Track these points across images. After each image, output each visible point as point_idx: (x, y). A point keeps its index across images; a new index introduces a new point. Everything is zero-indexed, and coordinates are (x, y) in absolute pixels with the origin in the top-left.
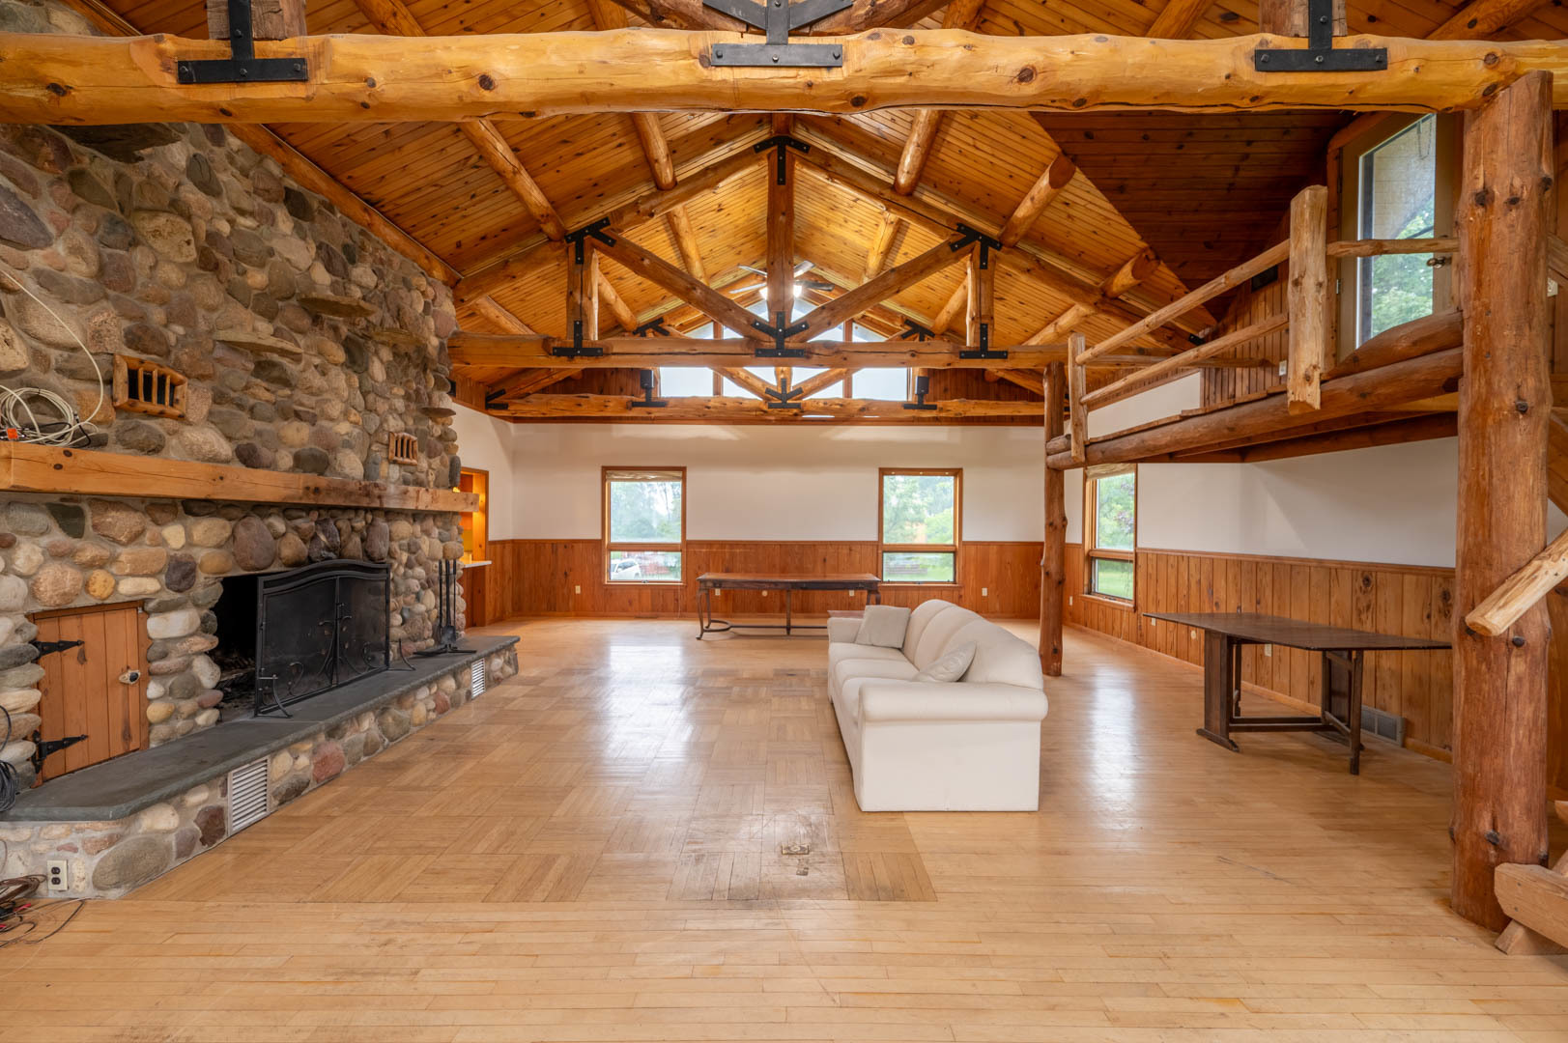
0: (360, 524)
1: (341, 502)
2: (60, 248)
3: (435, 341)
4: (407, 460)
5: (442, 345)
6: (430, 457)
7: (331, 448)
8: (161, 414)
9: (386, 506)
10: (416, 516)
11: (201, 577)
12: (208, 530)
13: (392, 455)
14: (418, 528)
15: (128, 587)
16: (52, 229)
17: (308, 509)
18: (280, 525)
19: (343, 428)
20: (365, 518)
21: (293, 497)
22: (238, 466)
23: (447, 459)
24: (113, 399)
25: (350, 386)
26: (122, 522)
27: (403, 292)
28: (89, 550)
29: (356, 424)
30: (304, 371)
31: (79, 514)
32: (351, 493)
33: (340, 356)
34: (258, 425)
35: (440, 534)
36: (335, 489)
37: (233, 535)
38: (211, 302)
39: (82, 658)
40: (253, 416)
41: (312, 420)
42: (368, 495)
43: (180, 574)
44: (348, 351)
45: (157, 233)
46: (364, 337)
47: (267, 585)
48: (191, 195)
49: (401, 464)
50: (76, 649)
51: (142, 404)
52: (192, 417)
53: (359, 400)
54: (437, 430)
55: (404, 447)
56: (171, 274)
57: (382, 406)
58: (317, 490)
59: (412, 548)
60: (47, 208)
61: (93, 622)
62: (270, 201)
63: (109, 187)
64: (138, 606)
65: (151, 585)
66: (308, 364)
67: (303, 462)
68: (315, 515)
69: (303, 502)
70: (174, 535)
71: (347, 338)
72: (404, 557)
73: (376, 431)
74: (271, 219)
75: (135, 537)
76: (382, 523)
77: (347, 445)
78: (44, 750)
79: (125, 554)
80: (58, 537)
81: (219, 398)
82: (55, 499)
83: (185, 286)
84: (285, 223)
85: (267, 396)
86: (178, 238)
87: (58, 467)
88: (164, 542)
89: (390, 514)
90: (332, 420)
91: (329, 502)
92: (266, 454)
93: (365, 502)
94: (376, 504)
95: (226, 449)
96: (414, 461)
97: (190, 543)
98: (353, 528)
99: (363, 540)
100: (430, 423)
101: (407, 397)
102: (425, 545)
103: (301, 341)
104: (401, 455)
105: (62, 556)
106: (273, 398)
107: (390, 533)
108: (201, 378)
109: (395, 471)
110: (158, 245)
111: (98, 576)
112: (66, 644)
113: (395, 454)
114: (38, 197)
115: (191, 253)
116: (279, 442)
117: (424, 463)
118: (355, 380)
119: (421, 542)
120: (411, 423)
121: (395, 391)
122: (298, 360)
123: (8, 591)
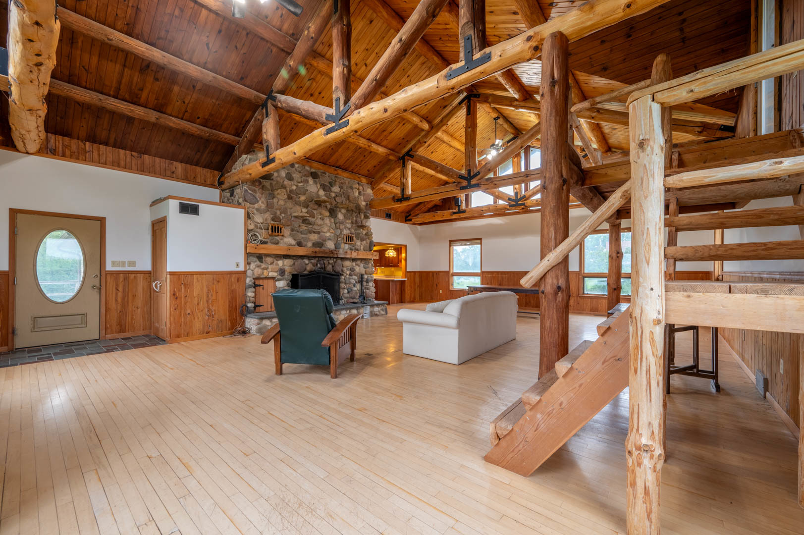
0: (331, 261)
1: (323, 255)
2: (260, 202)
3: (364, 203)
5: (367, 204)
6: (361, 241)
7: (325, 241)
8: (278, 235)
9: (339, 256)
10: (354, 260)
11: (286, 273)
12: (288, 262)
13: (345, 241)
14: (354, 264)
15: (271, 274)
16: (259, 199)
17: (315, 257)
18: (307, 261)
19: (328, 234)
20: (333, 260)
21: (308, 254)
22: (297, 246)
23: (368, 241)
24: (269, 233)
25: (331, 222)
26: (269, 260)
27: (350, 191)
28: (263, 266)
29: (332, 233)
30: (316, 220)
31: (262, 258)
32: (326, 253)
33: (327, 214)
34: (303, 236)
35: (364, 266)
36: (321, 252)
37: (294, 264)
38: (290, 207)
39: (263, 289)
40: (302, 234)
41: (319, 233)
43: (282, 272)
44: (330, 212)
45: (278, 194)
46: (335, 207)
47: (301, 276)
48: (287, 182)
49: (349, 244)
50: (262, 287)
51: (274, 233)
52: (285, 235)
53: (333, 225)
54: (364, 232)
55: (349, 239)
56: (281, 202)
57: (342, 227)
58: (316, 252)
59: (352, 270)
60: (258, 195)
61: (265, 281)
62: (307, 177)
63: (269, 187)
64: (273, 278)
65: (275, 274)
66: (317, 218)
67: (314, 245)
68: (317, 259)
69: (312, 255)
70: (280, 263)
71: (330, 208)
72: (348, 272)
73: (340, 234)
74: (307, 182)
75: (272, 263)
76: (339, 261)
77: (329, 239)
78: (256, 306)
79: (270, 267)
80: (258, 263)
81: (292, 230)
82: (258, 255)
83: (284, 205)
84: (311, 181)
85: (305, 228)
86: (283, 194)
87: (256, 248)
88: (278, 265)
89: (342, 259)
90: (325, 232)
91: (320, 255)
92: (304, 243)
93: (331, 255)
94: (336, 256)
95: (293, 242)
96: (353, 243)
97: (283, 265)
98: (329, 263)
99: (333, 266)
100: (361, 230)
101: (352, 223)
102: (357, 269)
103: (315, 212)
104: (349, 241)
105: (259, 266)
106: (307, 228)
107: (342, 265)
108: (288, 226)
109: (347, 246)
110: (279, 196)
111: (265, 271)
112: (260, 286)
113: (346, 241)
114: (256, 193)
115: (286, 196)
116: (308, 240)
117: (358, 243)
118: (333, 220)
119: (355, 268)
120: (353, 231)
121: (347, 221)
122: (314, 217)
123: (249, 273)
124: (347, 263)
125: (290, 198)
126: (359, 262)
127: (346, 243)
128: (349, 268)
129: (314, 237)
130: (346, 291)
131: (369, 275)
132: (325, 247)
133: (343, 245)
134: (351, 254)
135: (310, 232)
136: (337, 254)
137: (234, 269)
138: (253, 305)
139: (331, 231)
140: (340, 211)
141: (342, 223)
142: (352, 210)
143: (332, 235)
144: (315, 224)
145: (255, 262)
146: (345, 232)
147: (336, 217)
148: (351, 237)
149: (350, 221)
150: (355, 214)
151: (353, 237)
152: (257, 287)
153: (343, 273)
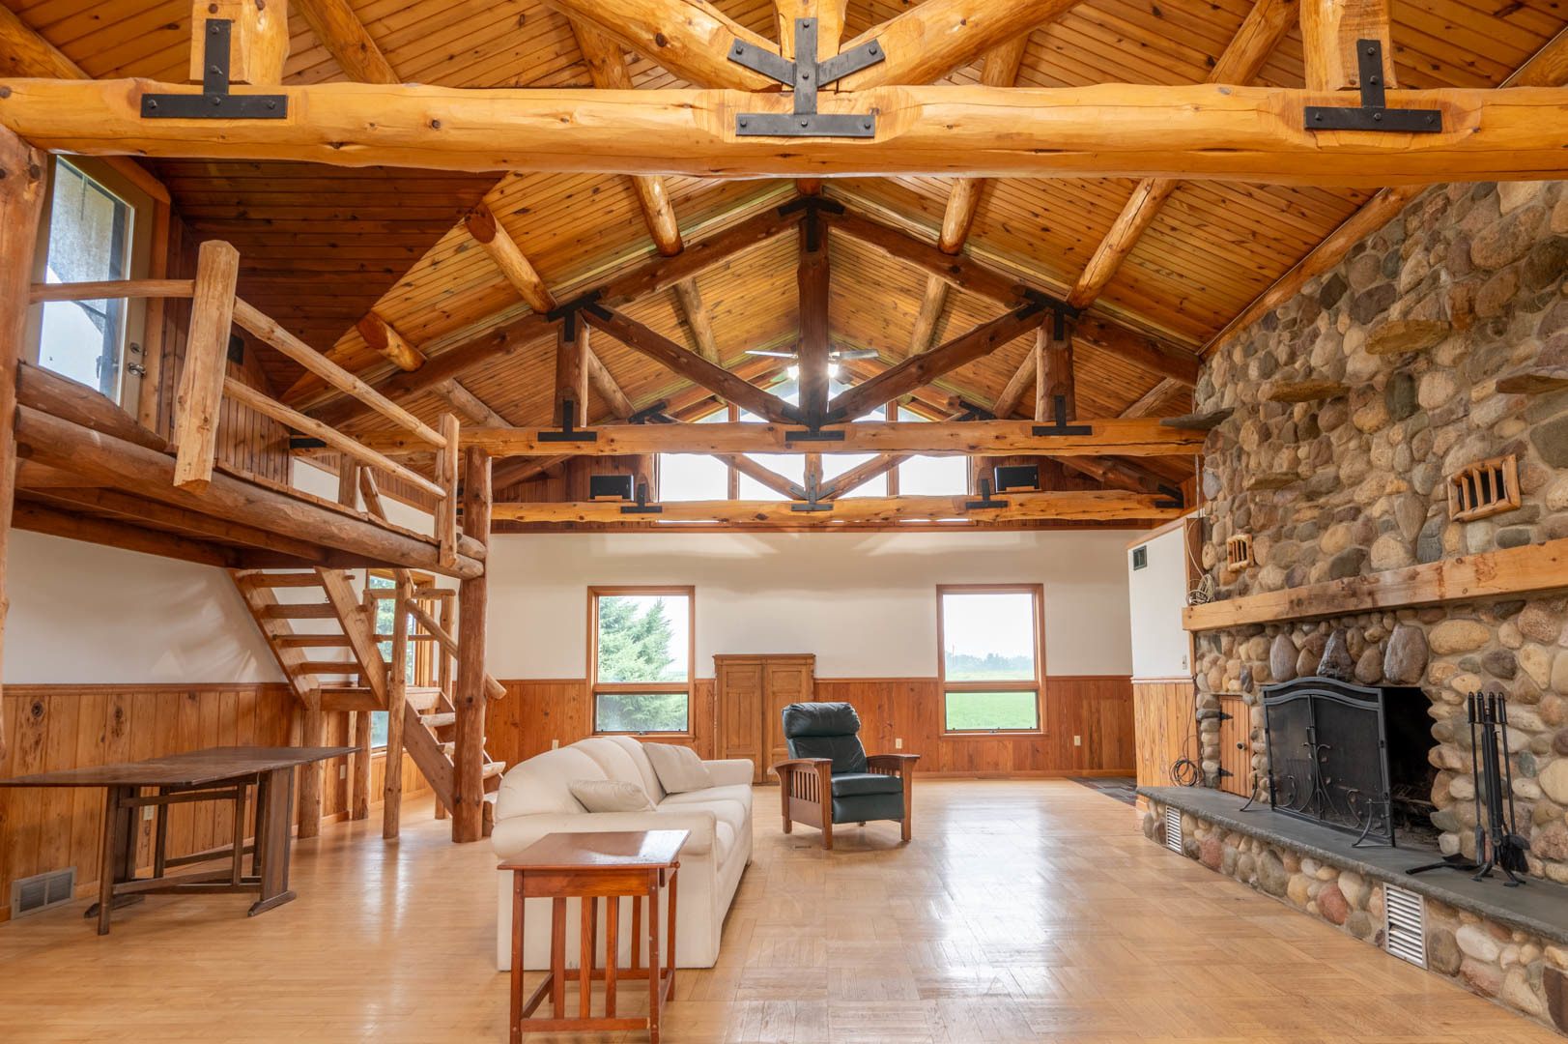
0: (1373, 632)
4: (1483, 508)
7: (1369, 538)
8: (1244, 567)
9: (1382, 604)
11: (1255, 683)
12: (1255, 646)
13: (1454, 512)
15: (1236, 685)
18: (1297, 640)
19: (1380, 507)
20: (1382, 626)
21: (1283, 613)
24: (1227, 567)
25: (1392, 445)
28: (1221, 661)
29: (1399, 493)
32: (1334, 597)
33: (1380, 414)
34: (1306, 545)
36: (1316, 596)
39: (1233, 726)
40: (1302, 540)
41: (1353, 514)
42: (1354, 594)
43: (1248, 681)
44: (1387, 402)
49: (1487, 518)
51: (1237, 565)
52: (1261, 561)
53: (1400, 456)
55: (1481, 484)
56: (1253, 462)
57: (1441, 440)
59: (1498, 666)
61: (1236, 706)
62: (1313, 321)
63: (1231, 435)
66: (1343, 456)
67: (1334, 569)
68: (1325, 627)
69: (1290, 616)
70: (1242, 650)
73: (1433, 485)
74: (1314, 338)
75: (1230, 654)
77: (1391, 527)
78: (1220, 771)
79: (1230, 664)
80: (1216, 653)
81: (1277, 538)
82: (1213, 633)
84: (1324, 323)
85: (1310, 514)
88: (1239, 657)
90: (1369, 504)
91: (1312, 611)
92: (1301, 571)
93: (1351, 605)
94: (1368, 604)
95: (1277, 578)
97: (1249, 658)
98: (1364, 639)
99: (1382, 655)
102: (1536, 664)
103: (1334, 437)
104: (1474, 504)
105: (1215, 663)
106: (1316, 513)
107: (1427, 644)
108: (1264, 527)
109: (1475, 536)
110: (1246, 448)
111: (1226, 678)
112: (1226, 717)
113: (1463, 506)
114: (1218, 465)
115: (1256, 437)
116: (1312, 558)
117: (1562, 486)
118: (1398, 432)
119: (1520, 658)
120: (1513, 430)
121: (1474, 396)
122: (1328, 461)
123: (1201, 680)
124: (1448, 633)
125: (1265, 434)
126: (1532, 615)
127: (1462, 522)
128: (1477, 657)
129: (1337, 539)
130: (1466, 789)
132: (1364, 569)
133: (1451, 537)
134: (1441, 581)
135: (1321, 526)
136: (1371, 594)
138: (1214, 767)
139: (1388, 489)
140: (1432, 365)
141: (1447, 420)
142: (1508, 309)
143: (1398, 501)
144: (1337, 484)
145: (1210, 651)
146: (1454, 464)
147: (1415, 408)
148: (1484, 476)
149: (1491, 385)
150: (1536, 320)
151: (1499, 473)
152: (1224, 722)
153: (1433, 689)
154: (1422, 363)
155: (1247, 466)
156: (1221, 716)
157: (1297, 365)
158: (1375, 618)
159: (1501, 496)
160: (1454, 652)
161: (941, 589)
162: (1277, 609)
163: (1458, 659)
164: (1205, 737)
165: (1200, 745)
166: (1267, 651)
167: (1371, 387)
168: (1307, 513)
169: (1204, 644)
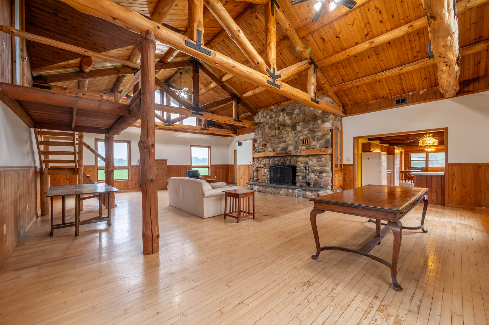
1: (282, 155)
4: (305, 144)
6: (317, 141)
7: (288, 146)
8: (265, 148)
9: (292, 155)
10: (307, 156)
11: (267, 165)
12: (267, 160)
14: (307, 159)
15: (262, 166)
16: (260, 133)
17: (279, 157)
18: (276, 159)
19: (290, 142)
22: (273, 152)
23: (324, 140)
24: (261, 147)
25: (292, 134)
29: (293, 140)
31: (259, 159)
32: (284, 154)
33: (290, 129)
34: (276, 145)
35: (317, 160)
36: (281, 153)
41: (285, 142)
42: (287, 153)
43: (265, 165)
44: (292, 128)
46: (295, 123)
48: (269, 121)
49: (305, 145)
51: (263, 147)
52: (268, 147)
53: (294, 136)
54: (320, 134)
55: (305, 142)
57: (299, 135)
58: (278, 154)
61: (261, 169)
63: (263, 126)
64: (263, 168)
67: (282, 149)
68: (281, 157)
70: (264, 160)
71: (292, 125)
72: (302, 165)
73: (298, 140)
74: (280, 115)
75: (261, 161)
76: (295, 158)
77: (291, 145)
78: (257, 179)
79: (261, 162)
80: (258, 161)
81: (271, 144)
82: (257, 158)
83: (268, 132)
84: (282, 114)
85: (278, 141)
87: (254, 155)
88: (264, 161)
90: (288, 141)
91: (280, 155)
92: (276, 149)
94: (290, 155)
97: (266, 162)
98: (287, 159)
99: (290, 161)
100: (318, 133)
102: (310, 163)
103: (283, 131)
104: (304, 143)
105: (258, 162)
106: (279, 141)
107: (297, 160)
108: (269, 142)
109: (304, 147)
110: (266, 129)
111: (260, 165)
112: (259, 171)
113: (302, 144)
114: (259, 131)
115: (268, 128)
116: (278, 147)
117: (314, 143)
118: (293, 132)
119: (308, 162)
120: (309, 135)
121: (304, 130)
122: (282, 134)
123: (254, 165)
124: (300, 159)
125: (270, 128)
126: (311, 157)
127: (302, 145)
128: (303, 162)
129: (282, 145)
130: (300, 178)
131: (322, 167)
132: (288, 150)
133: (300, 147)
134: (301, 152)
135: (280, 143)
136: (290, 153)
137: (250, 164)
138: (256, 179)
139: (292, 140)
140: (299, 125)
141: (300, 132)
142: (309, 121)
143: (293, 142)
144: (283, 137)
145: (257, 160)
146: (301, 138)
147: (296, 130)
148: (305, 140)
149: (307, 129)
150: (312, 123)
151: (307, 140)
152: (258, 172)
153: (298, 166)
154: (297, 124)
155: (266, 132)
156: (258, 171)
157: (276, 119)
158: (289, 157)
159: (307, 143)
160: (300, 161)
161: (192, 146)
162: (273, 155)
163: (301, 162)
164: (255, 174)
165: (254, 175)
166: (270, 161)
167: (289, 125)
168: (277, 141)
169: (255, 159)
